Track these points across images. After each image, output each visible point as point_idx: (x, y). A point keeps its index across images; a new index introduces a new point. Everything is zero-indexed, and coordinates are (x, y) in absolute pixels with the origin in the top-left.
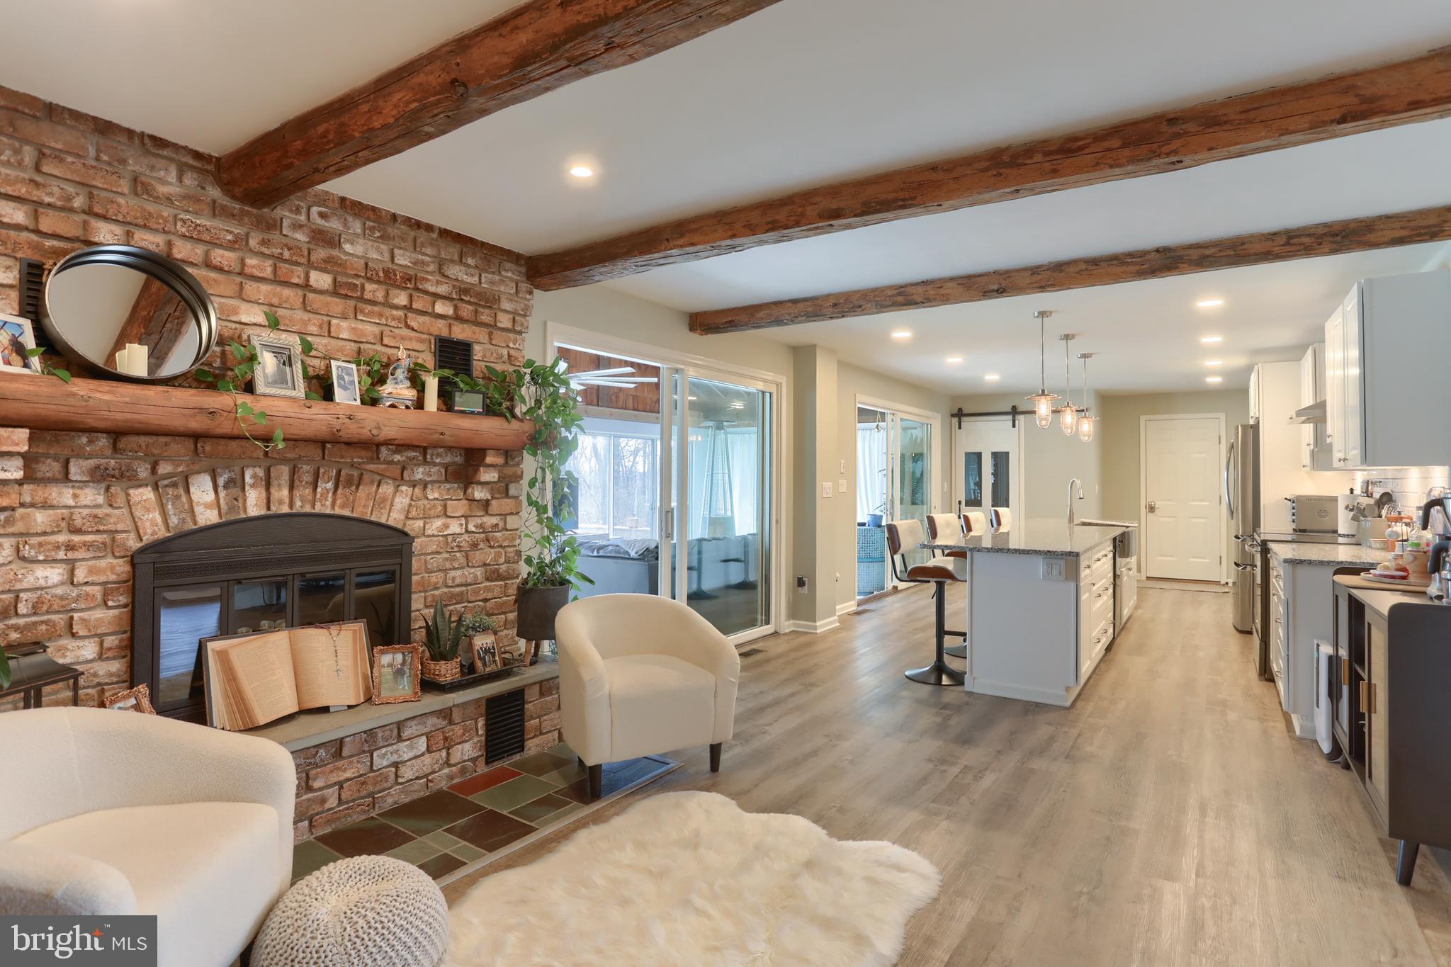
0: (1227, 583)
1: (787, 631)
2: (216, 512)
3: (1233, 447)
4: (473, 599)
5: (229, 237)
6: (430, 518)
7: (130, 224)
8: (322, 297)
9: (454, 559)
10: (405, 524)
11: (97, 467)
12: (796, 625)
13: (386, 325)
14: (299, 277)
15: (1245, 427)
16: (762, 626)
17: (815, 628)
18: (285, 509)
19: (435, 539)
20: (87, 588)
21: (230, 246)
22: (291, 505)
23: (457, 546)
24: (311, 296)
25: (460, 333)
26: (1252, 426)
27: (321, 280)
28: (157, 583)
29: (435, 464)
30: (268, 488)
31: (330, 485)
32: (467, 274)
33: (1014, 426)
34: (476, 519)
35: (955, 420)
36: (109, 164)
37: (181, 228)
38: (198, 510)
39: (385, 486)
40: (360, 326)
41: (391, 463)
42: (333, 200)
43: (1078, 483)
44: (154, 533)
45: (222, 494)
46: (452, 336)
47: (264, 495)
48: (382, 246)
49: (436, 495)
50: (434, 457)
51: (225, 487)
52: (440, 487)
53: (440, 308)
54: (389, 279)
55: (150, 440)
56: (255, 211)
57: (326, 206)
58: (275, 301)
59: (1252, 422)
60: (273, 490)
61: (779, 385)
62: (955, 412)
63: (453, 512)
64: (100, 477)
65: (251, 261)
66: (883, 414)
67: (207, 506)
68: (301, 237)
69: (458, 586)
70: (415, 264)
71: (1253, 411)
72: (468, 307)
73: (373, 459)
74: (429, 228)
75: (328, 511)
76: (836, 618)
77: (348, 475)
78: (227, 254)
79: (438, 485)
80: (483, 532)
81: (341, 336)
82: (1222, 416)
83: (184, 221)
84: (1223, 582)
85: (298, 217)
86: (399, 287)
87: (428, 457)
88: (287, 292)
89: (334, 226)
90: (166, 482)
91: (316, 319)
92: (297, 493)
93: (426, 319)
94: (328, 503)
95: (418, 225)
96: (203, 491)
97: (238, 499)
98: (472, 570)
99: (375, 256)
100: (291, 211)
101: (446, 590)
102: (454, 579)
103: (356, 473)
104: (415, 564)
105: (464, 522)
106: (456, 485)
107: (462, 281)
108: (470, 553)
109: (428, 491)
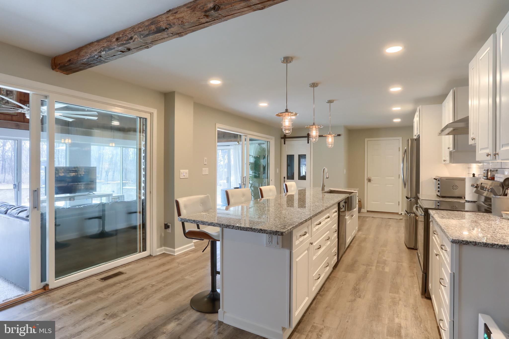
0: (402, 214)
1: (158, 254)
3: (406, 151)
12: (165, 250)
15: (412, 140)
16: (140, 252)
17: (174, 252)
26: (416, 140)
33: (308, 143)
35: (283, 140)
43: (326, 170)
59: (415, 137)
61: (151, 114)
62: (283, 136)
66: (240, 136)
71: (416, 132)
76: (193, 244)
82: (400, 138)
84: (400, 213)
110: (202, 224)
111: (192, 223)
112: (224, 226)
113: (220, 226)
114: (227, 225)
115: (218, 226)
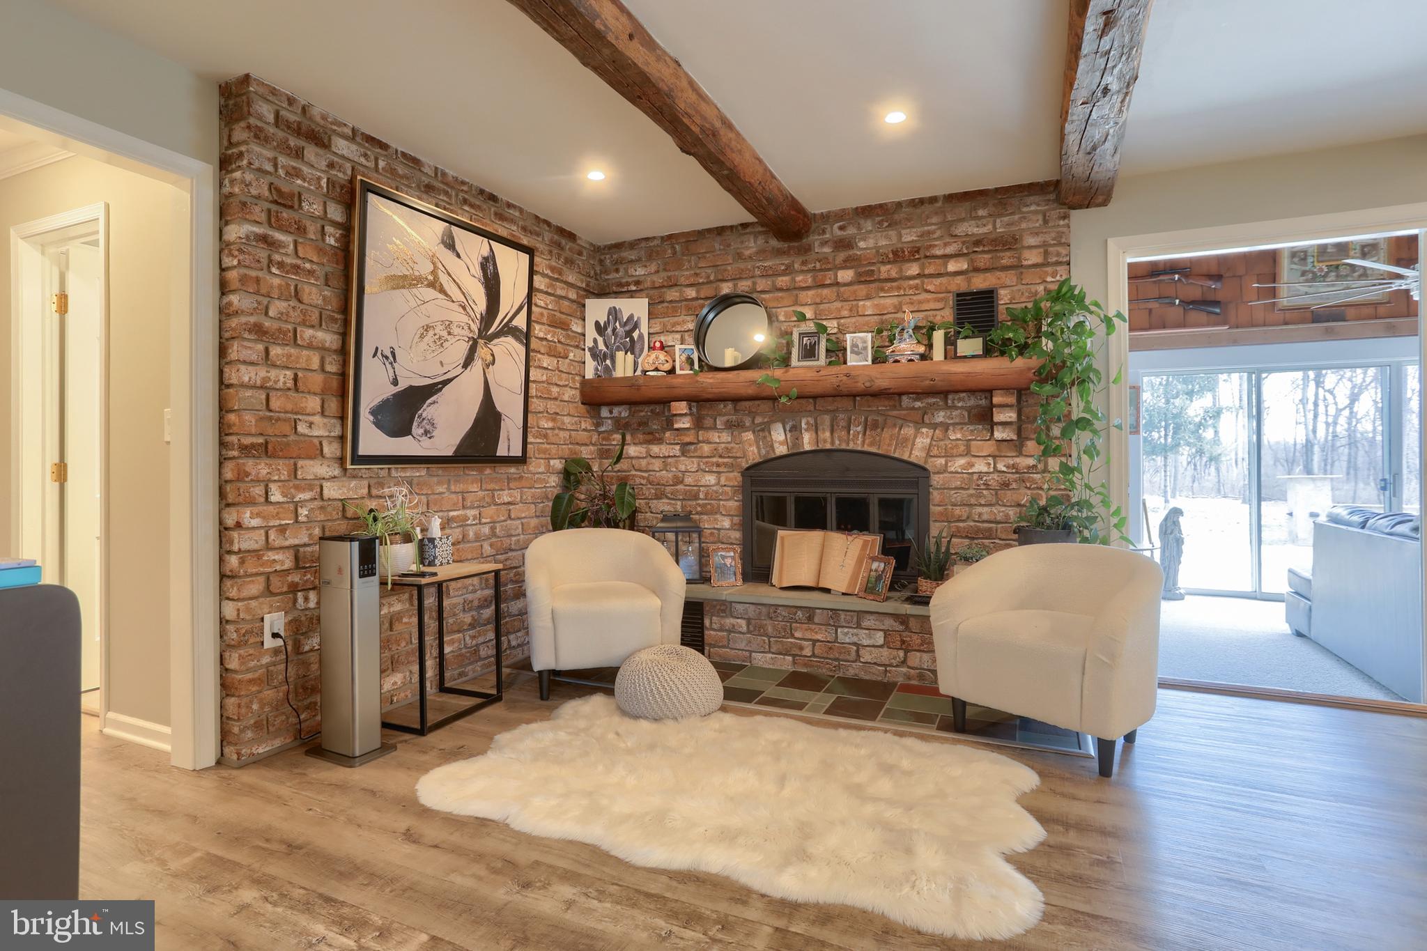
2: (786, 447)
4: (1004, 537)
5: (783, 268)
6: (953, 456)
7: (734, 279)
8: (850, 288)
9: (980, 496)
10: (926, 462)
11: (728, 421)
13: (905, 295)
14: (830, 279)
18: (828, 446)
19: (959, 475)
20: (725, 488)
21: (784, 273)
22: (833, 443)
23: (984, 484)
24: (842, 289)
25: (980, 283)
27: (846, 275)
28: (754, 489)
29: (956, 408)
30: (817, 433)
31: (859, 429)
32: (978, 227)
34: (1006, 459)
36: (724, 249)
37: (758, 272)
38: (776, 445)
39: (907, 429)
40: (882, 301)
41: (913, 408)
42: (849, 214)
44: (753, 459)
45: (789, 436)
46: (972, 288)
47: (814, 435)
48: (890, 233)
49: (959, 436)
50: (956, 402)
51: (790, 431)
52: (962, 428)
53: (952, 266)
54: (898, 256)
55: (750, 403)
56: (796, 244)
57: (843, 220)
58: (818, 300)
60: (819, 433)
63: (978, 452)
64: (730, 426)
65: (799, 278)
67: (781, 443)
68: (827, 250)
69: (984, 522)
70: (921, 236)
72: (986, 256)
73: (895, 406)
74: (933, 200)
75: (859, 448)
77: (873, 420)
78: (784, 278)
79: (960, 427)
80: (1017, 473)
81: (866, 313)
83: (758, 267)
85: (825, 236)
86: (909, 261)
87: (949, 402)
88: (825, 291)
89: (851, 232)
90: (759, 428)
91: (847, 305)
92: (836, 435)
93: (944, 280)
94: (859, 442)
95: (922, 201)
96: (778, 434)
97: (798, 439)
98: (1003, 509)
99: (884, 243)
100: (819, 234)
101: (972, 524)
102: (980, 515)
103: (880, 419)
104: (935, 496)
105: (992, 462)
106: (981, 427)
107: (973, 235)
108: (999, 492)
109: (950, 432)
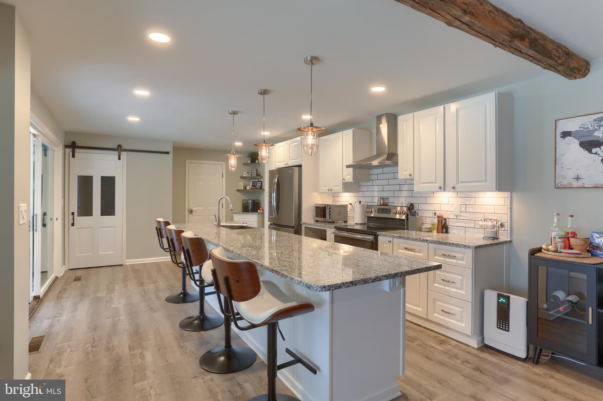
33: (119, 159)
35: (69, 151)
62: (69, 144)
110: (363, 284)
111: (348, 286)
112: (392, 275)
113: (387, 278)
114: (394, 274)
115: (385, 279)
